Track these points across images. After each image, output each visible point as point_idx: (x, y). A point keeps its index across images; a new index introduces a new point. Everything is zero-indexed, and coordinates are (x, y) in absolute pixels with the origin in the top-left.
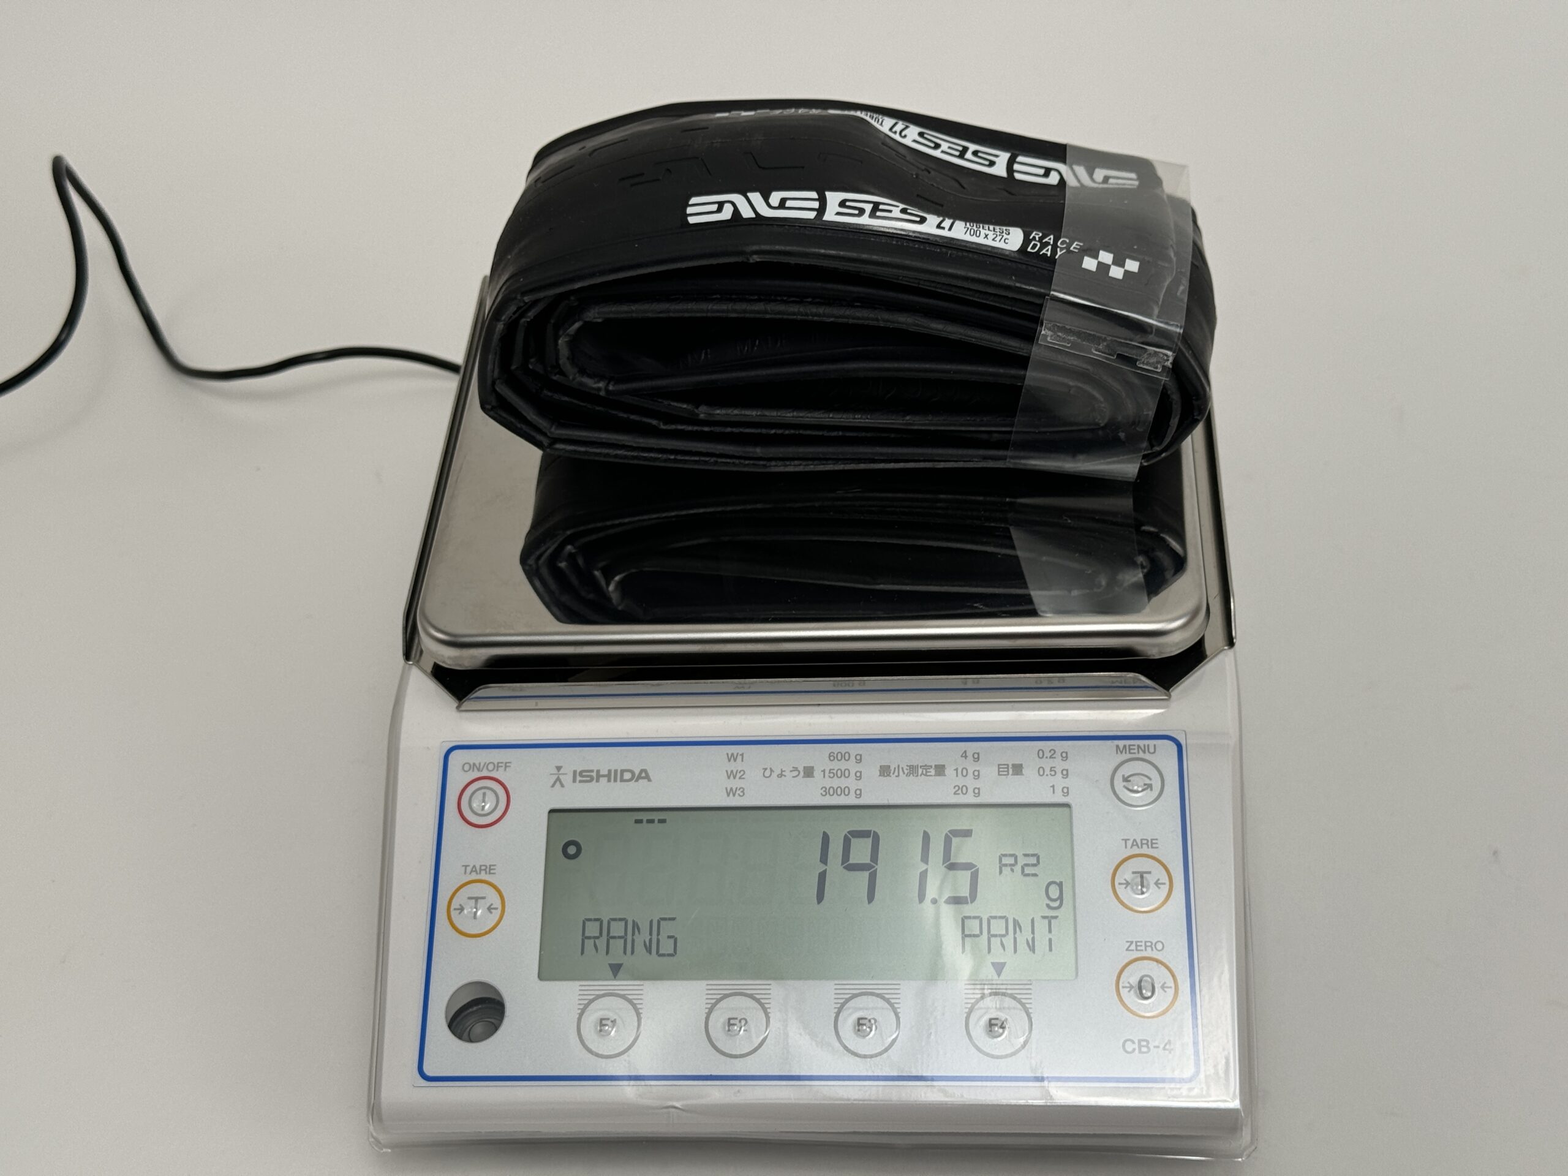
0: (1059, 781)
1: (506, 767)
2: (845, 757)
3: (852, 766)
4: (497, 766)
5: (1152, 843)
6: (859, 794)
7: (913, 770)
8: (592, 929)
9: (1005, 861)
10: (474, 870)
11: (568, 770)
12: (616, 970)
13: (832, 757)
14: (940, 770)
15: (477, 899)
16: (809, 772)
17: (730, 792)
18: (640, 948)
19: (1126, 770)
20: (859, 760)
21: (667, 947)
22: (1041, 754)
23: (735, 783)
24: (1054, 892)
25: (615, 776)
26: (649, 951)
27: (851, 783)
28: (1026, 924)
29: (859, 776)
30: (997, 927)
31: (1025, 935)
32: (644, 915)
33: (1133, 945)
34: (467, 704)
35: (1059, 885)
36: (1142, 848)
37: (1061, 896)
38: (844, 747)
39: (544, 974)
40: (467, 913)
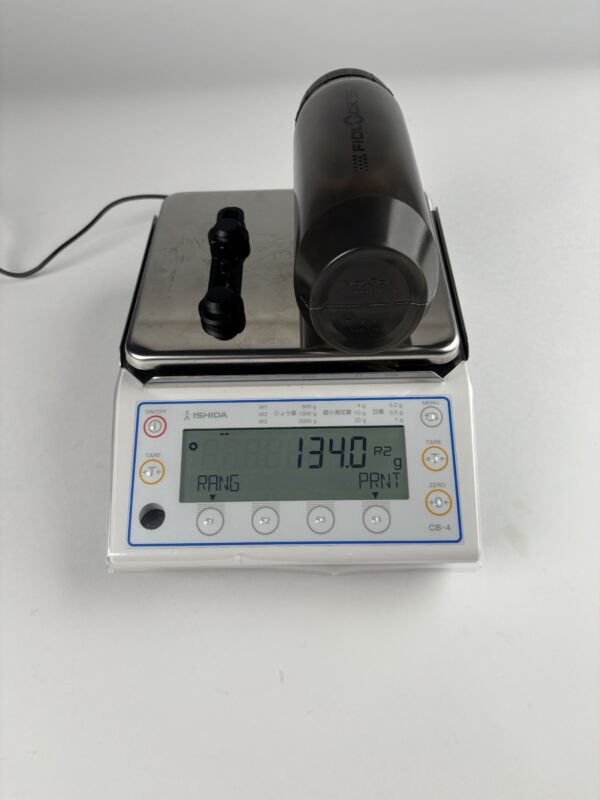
0: (398, 416)
1: (164, 411)
2: (308, 406)
3: (311, 410)
4: (160, 411)
5: (439, 442)
6: (315, 422)
7: (337, 412)
8: (203, 480)
9: (378, 449)
10: (150, 456)
11: (191, 413)
12: (213, 498)
13: (304, 406)
14: (349, 412)
15: (152, 468)
16: (294, 413)
17: (261, 422)
18: (223, 487)
19: (427, 411)
20: (315, 408)
21: (235, 487)
22: (391, 405)
23: (263, 418)
24: (398, 462)
25: (211, 415)
26: (227, 488)
27: (312, 418)
28: (386, 476)
29: (315, 415)
30: (374, 477)
31: (386, 480)
32: (224, 474)
33: (432, 485)
34: (147, 385)
35: (400, 460)
36: (435, 444)
37: (400, 464)
38: (308, 403)
39: (182, 499)
40: (148, 474)
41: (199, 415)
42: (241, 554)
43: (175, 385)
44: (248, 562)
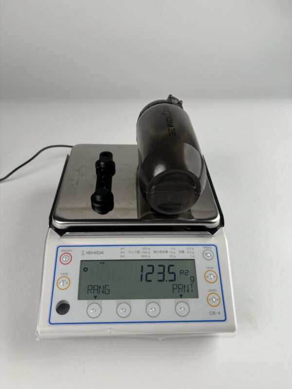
0: (192, 254)
1: (71, 250)
2: (146, 249)
4: (69, 251)
5: (212, 268)
6: (149, 257)
7: (161, 252)
8: (90, 288)
9: (182, 272)
10: (63, 274)
11: (85, 251)
12: (95, 298)
13: (143, 249)
14: (167, 252)
15: (64, 281)
16: (138, 252)
17: (122, 256)
18: (101, 292)
19: (206, 252)
20: (149, 249)
21: (107, 292)
22: (188, 249)
23: (122, 254)
24: (192, 279)
25: (95, 253)
26: (103, 293)
28: (186, 286)
29: (149, 253)
30: (180, 287)
31: (186, 289)
32: (102, 285)
33: (210, 290)
34: (62, 237)
35: (193, 277)
36: (210, 269)
37: (194, 279)
38: (146, 247)
39: (79, 298)
40: (61, 284)
41: (89, 253)
42: (111, 329)
43: (77, 237)
44: (114, 333)
